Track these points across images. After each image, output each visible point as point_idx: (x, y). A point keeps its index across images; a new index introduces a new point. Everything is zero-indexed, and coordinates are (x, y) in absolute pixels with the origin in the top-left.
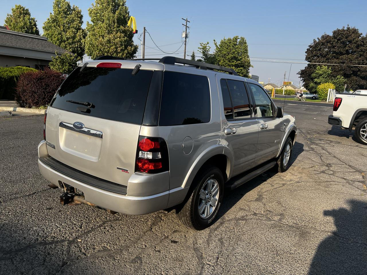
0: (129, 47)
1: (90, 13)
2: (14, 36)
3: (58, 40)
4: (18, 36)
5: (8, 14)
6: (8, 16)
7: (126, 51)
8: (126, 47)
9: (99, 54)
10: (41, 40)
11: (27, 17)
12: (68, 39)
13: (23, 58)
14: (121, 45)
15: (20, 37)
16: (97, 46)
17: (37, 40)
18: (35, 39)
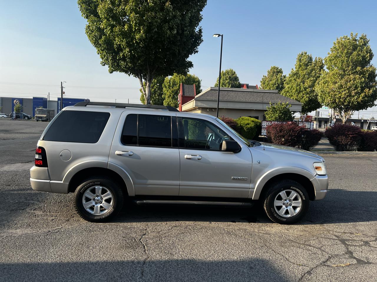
0: (367, 89)
1: (326, 62)
2: (250, 93)
3: (297, 90)
4: (253, 93)
5: (264, 76)
6: (264, 77)
7: (363, 95)
8: (363, 89)
9: (330, 100)
10: (272, 94)
11: (280, 74)
12: (305, 89)
13: (253, 110)
14: (356, 88)
15: (254, 93)
16: (329, 93)
17: (268, 93)
18: (266, 93)
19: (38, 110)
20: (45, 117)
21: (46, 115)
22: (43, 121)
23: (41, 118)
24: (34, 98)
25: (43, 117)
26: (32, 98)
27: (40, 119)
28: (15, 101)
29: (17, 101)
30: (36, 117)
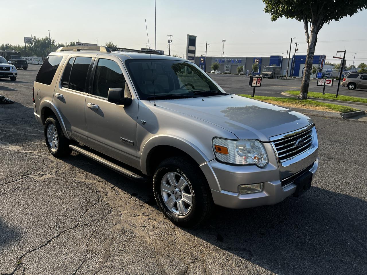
19: (266, 68)
20: (271, 74)
21: (271, 73)
22: (269, 78)
23: (267, 75)
24: (272, 57)
25: (269, 74)
26: (270, 57)
27: (266, 77)
28: (256, 60)
29: (257, 60)
30: (263, 74)
